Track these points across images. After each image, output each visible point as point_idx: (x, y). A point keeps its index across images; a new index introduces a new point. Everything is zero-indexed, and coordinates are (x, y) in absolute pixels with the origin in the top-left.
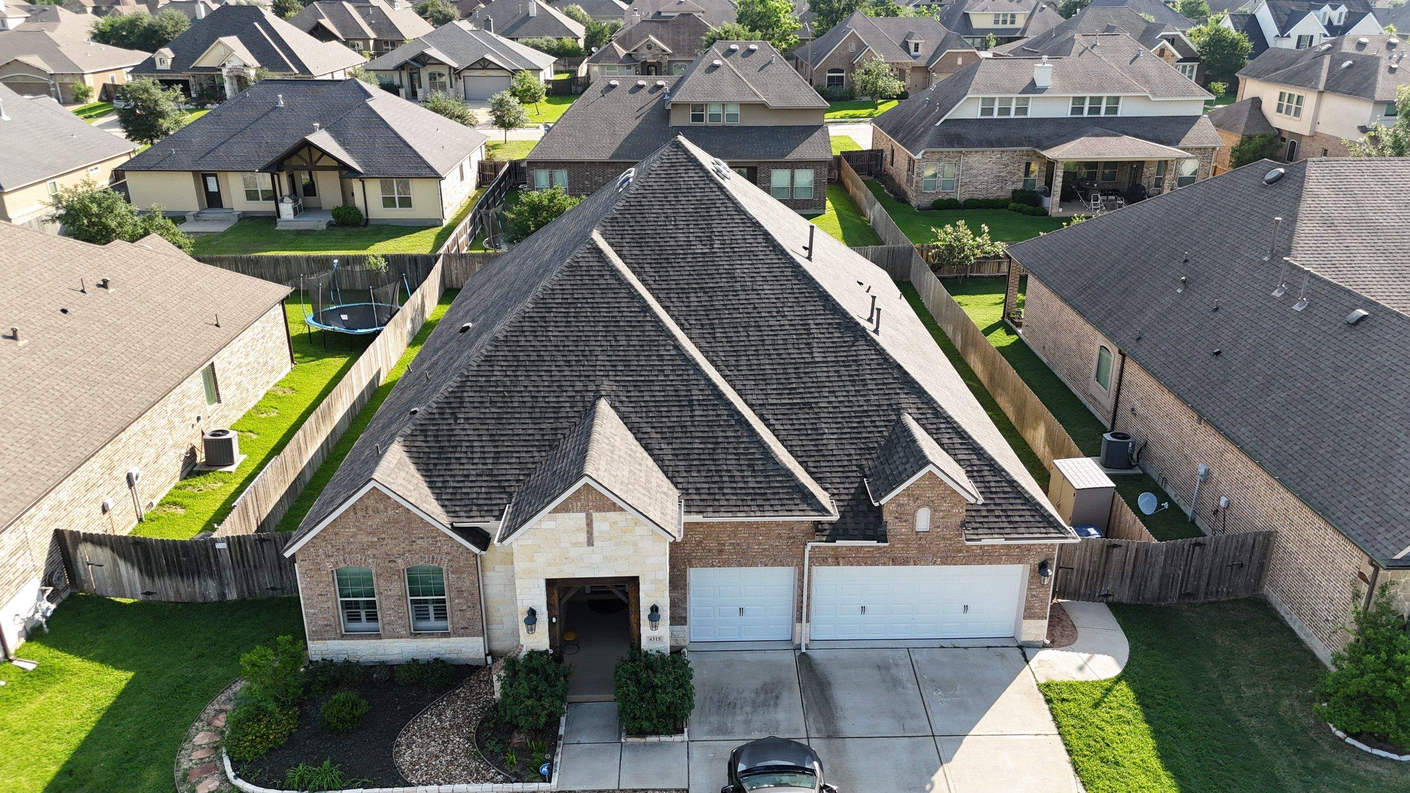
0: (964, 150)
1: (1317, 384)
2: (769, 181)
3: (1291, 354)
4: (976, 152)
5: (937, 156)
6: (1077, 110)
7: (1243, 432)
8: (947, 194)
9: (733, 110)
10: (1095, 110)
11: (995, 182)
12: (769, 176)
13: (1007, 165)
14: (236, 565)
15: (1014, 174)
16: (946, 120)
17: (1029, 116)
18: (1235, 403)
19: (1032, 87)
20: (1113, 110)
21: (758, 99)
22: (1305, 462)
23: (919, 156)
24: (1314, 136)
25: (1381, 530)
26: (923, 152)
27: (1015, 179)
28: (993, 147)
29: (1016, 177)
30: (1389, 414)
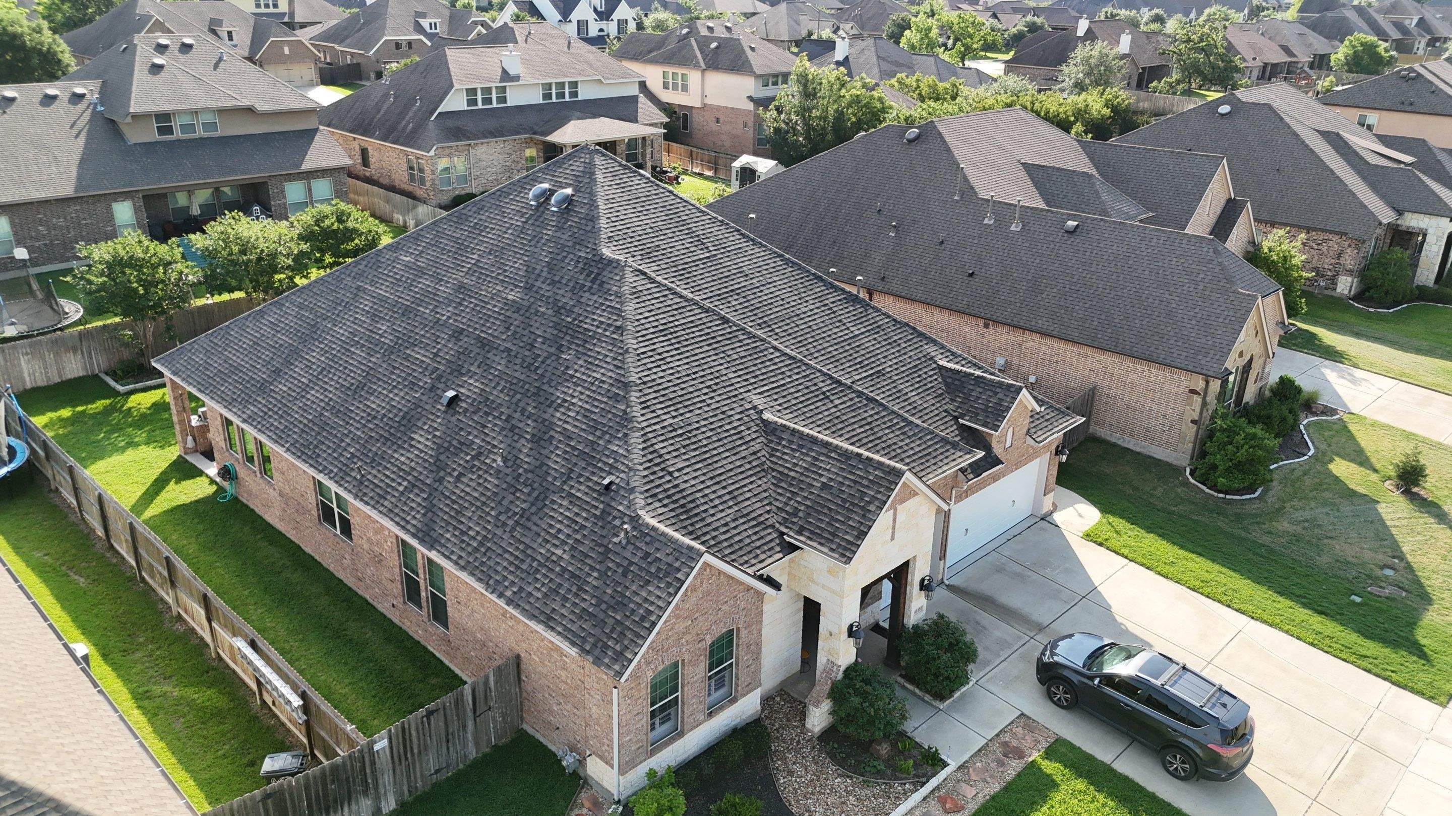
0: (472, 142)
1: (1077, 277)
2: (285, 197)
3: (1037, 261)
4: (482, 143)
5: (447, 151)
6: (547, 96)
7: (1041, 324)
8: (463, 189)
9: (208, 118)
10: (561, 95)
11: (503, 172)
12: (283, 191)
13: (510, 155)
14: (396, 760)
15: (518, 162)
16: (440, 113)
17: (509, 104)
18: (1018, 305)
19: (506, 76)
20: (574, 94)
21: (239, 103)
22: (1110, 331)
23: (432, 153)
24: (705, 107)
25: (1200, 357)
26: (435, 148)
27: (519, 167)
28: (495, 137)
29: (520, 165)
30: (1147, 284)
